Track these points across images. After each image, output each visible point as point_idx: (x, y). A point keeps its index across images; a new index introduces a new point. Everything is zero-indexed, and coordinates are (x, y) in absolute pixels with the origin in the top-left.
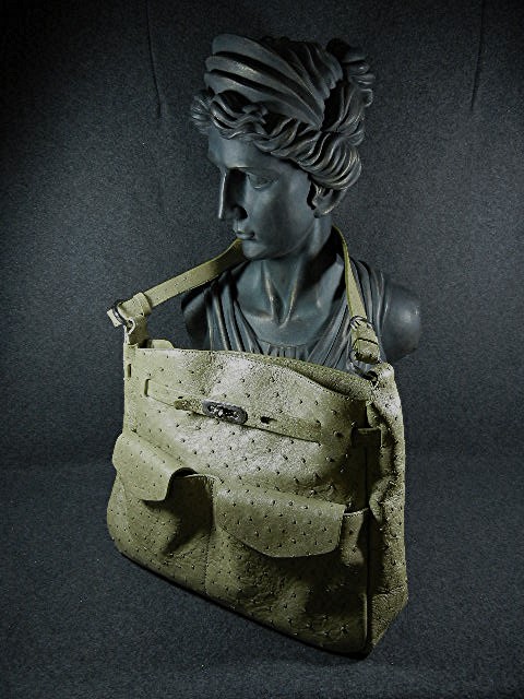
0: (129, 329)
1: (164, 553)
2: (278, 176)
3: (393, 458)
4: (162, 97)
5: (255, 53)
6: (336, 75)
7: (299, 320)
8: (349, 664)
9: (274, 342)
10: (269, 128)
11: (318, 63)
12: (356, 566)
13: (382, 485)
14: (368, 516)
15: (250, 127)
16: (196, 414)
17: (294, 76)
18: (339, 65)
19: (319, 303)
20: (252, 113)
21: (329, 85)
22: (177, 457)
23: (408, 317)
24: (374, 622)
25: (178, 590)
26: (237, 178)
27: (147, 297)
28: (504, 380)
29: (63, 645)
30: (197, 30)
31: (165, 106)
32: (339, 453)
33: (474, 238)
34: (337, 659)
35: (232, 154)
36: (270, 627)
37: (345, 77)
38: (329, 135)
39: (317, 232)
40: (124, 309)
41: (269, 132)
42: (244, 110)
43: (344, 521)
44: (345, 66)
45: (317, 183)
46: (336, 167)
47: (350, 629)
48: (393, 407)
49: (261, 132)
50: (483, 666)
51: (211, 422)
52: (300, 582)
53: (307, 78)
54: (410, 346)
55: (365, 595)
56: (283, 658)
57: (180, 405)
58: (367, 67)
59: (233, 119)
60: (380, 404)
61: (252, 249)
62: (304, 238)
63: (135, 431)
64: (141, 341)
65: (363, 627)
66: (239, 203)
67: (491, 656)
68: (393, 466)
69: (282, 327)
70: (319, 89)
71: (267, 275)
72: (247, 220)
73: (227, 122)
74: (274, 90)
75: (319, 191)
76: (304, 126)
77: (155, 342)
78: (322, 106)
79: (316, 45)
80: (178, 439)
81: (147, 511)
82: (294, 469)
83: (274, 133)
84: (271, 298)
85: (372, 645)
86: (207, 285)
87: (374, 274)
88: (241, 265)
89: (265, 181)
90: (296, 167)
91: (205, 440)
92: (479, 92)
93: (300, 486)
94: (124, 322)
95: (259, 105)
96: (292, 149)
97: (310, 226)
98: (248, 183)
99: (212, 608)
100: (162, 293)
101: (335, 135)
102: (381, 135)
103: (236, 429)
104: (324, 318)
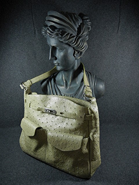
0: (25, 90)
1: (34, 151)
2: (65, 48)
3: (96, 123)
4: (36, 29)
5: (58, 15)
6: (80, 22)
7: (72, 87)
8: (85, 181)
9: (65, 93)
10: (62, 35)
11: (75, 18)
12: (86, 153)
13: (93, 131)
14: (89, 139)
15: (57, 35)
16: (43, 112)
17: (68, 21)
18: (81, 19)
19: (77, 83)
20: (58, 31)
21: (78, 24)
22: (38, 124)
23: (101, 87)
24: (92, 169)
25: (38, 161)
26: (54, 48)
27: (30, 81)
28: (128, 104)
29: (5, 176)
30: (45, 11)
31: (36, 31)
32: (81, 122)
33: (119, 66)
34: (81, 179)
35: (53, 42)
36: (63, 171)
37: (83, 22)
38: (78, 37)
39: (76, 63)
40: (24, 84)
41: (62, 36)
42: (55, 30)
43: (82, 141)
44: (83, 20)
45: (75, 50)
46: (80, 46)
47: (84, 171)
48: (96, 109)
49: (60, 36)
50: (122, 181)
51: (47, 114)
52: (71, 158)
53: (72, 22)
54: (102, 94)
55: (89, 162)
56: (67, 180)
57: (39, 110)
58: (89, 20)
59: (52, 33)
60: (92, 108)
61: (59, 68)
62: (73, 65)
63: (27, 117)
64: (29, 93)
65: (88, 171)
66: (55, 55)
67: (124, 178)
68: (96, 125)
69: (67, 89)
70: (76, 25)
71: (63, 75)
72: (57, 60)
73: (51, 33)
74: (63, 25)
75: (76, 52)
76: (71, 35)
77: (33, 93)
78: (77, 30)
79: (75, 14)
80: (38, 119)
81: (30, 139)
82: (69, 127)
83: (63, 36)
84: (65, 82)
85: (91, 176)
86: (47, 78)
87: (92, 75)
88: (57, 73)
89: (62, 49)
90: (70, 46)
91: (45, 119)
92: (120, 28)
93: (71, 131)
94: (24, 88)
95: (59, 29)
96: (68, 41)
97: (74, 61)
98: (57, 50)
99: (47, 166)
100: (35, 80)
101: (80, 37)
102: (94, 39)
103: (54, 116)
104: (79, 87)
